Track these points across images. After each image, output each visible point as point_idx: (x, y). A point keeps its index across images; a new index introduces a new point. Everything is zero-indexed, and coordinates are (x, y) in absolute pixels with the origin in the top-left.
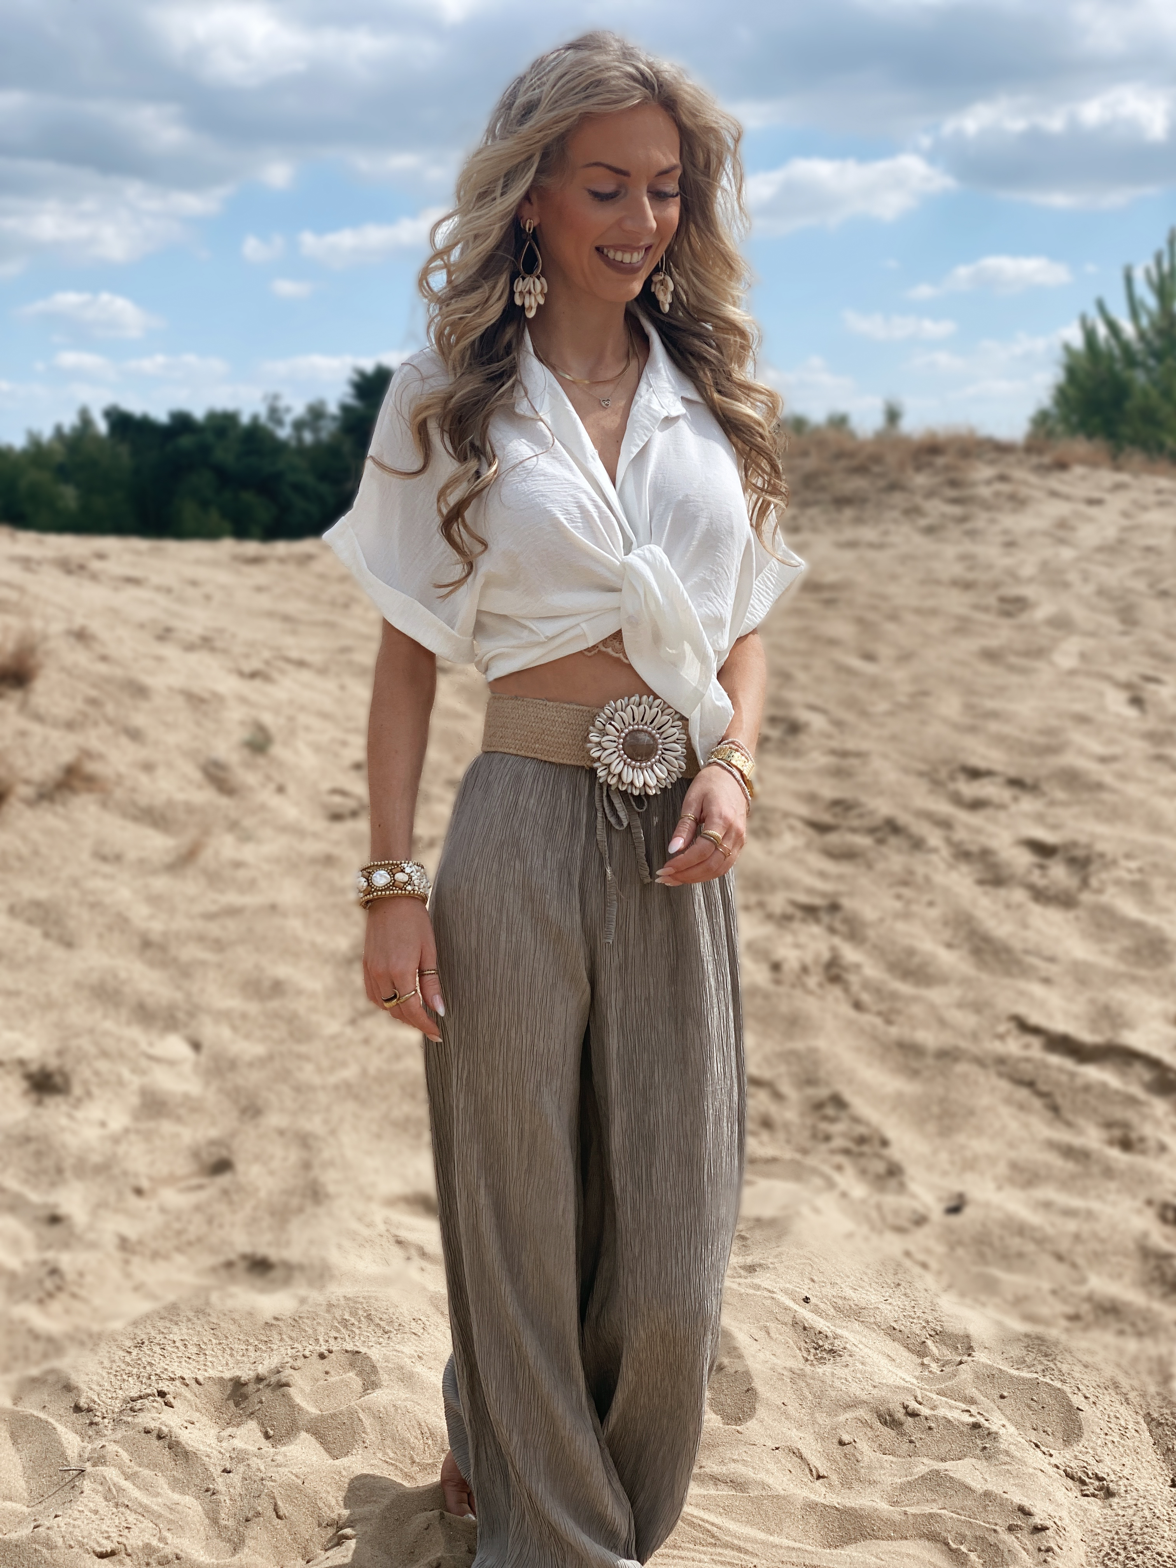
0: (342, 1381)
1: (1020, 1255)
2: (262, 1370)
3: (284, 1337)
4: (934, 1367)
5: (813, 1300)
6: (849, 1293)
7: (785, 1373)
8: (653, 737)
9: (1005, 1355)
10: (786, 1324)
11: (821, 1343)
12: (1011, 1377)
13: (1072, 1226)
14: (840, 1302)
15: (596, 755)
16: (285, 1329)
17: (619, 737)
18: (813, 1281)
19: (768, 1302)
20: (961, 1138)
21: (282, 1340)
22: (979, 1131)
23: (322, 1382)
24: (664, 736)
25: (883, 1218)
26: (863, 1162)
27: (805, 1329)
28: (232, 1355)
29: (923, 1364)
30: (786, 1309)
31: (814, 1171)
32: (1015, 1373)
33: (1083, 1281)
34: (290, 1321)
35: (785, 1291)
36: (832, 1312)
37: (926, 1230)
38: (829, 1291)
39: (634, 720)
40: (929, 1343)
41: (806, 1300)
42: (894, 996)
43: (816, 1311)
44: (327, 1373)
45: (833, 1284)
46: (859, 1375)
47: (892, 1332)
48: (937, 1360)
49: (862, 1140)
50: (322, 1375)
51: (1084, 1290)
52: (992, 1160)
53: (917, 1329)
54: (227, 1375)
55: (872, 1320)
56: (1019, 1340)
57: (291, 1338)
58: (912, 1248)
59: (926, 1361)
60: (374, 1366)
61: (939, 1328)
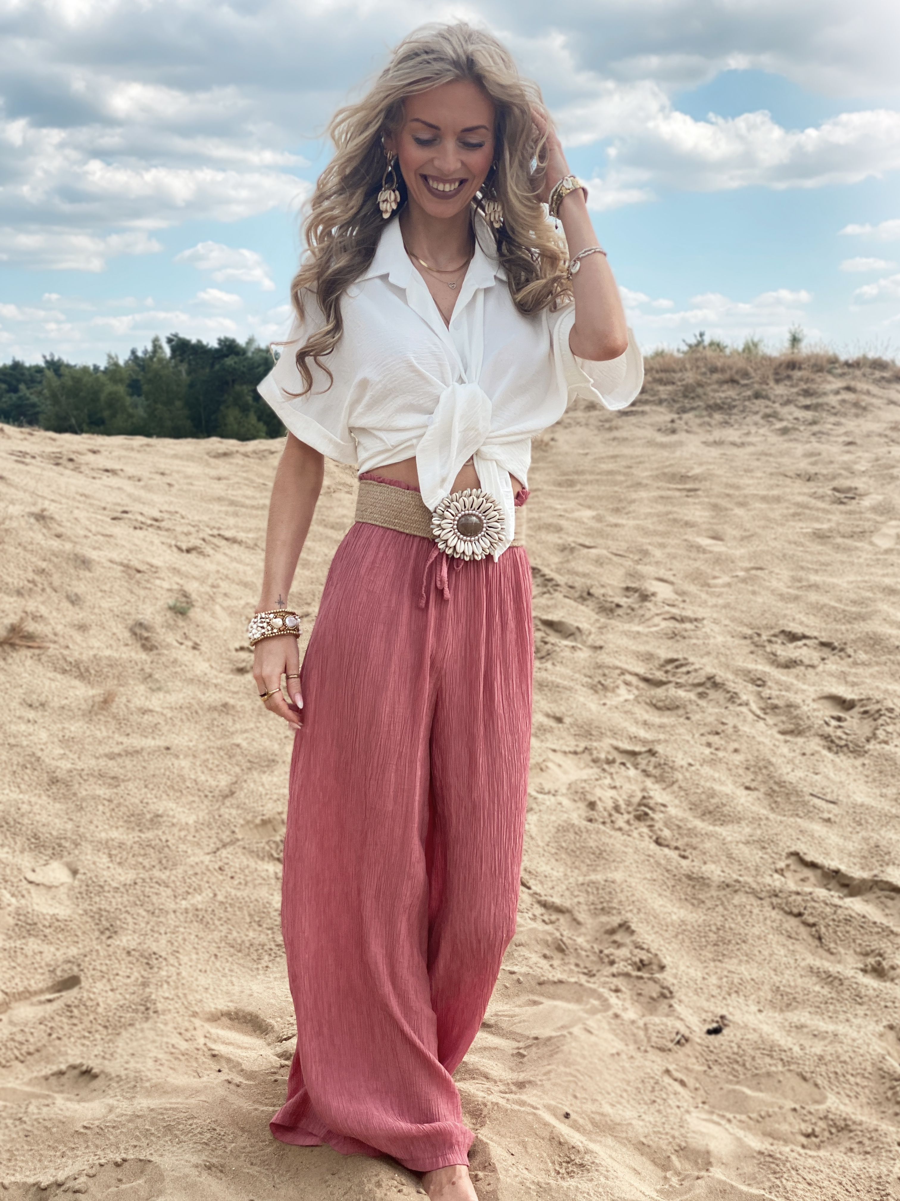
0: (132, 1188)
2: (61, 1176)
3: (89, 1144)
4: (674, 1181)
5: (573, 1116)
6: (607, 1109)
7: (533, 1187)
8: (480, 518)
9: (740, 1171)
10: (543, 1139)
11: (573, 1157)
14: (597, 1118)
15: (437, 533)
17: (454, 520)
18: (575, 1097)
19: (530, 1118)
23: (113, 1189)
24: (488, 517)
25: (649, 1039)
26: (640, 984)
27: (560, 1143)
29: (665, 1178)
30: (546, 1124)
31: (593, 993)
32: (745, 1189)
33: (824, 1099)
35: (548, 1107)
36: (589, 1127)
37: (687, 1049)
38: (589, 1107)
39: (465, 507)
40: (674, 1158)
41: (567, 1116)
43: (574, 1126)
44: (120, 1180)
45: (594, 1101)
46: (601, 1190)
47: (641, 1147)
48: (678, 1174)
49: (642, 965)
50: (114, 1182)
52: (757, 984)
53: (663, 1144)
54: (31, 1180)
55: (624, 1135)
56: (754, 1157)
58: (672, 1067)
59: (669, 1174)
60: (161, 1175)
61: (683, 1144)
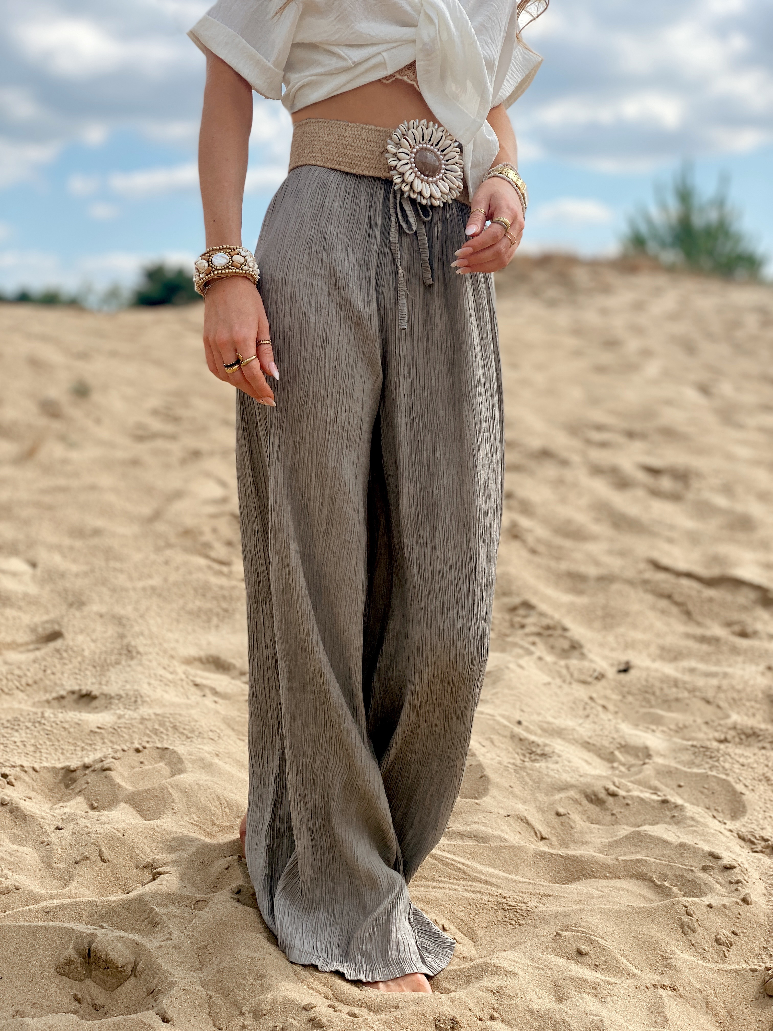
0: (154, 768)
1: (677, 700)
2: (87, 761)
3: (106, 741)
4: (623, 769)
5: (524, 723)
6: (550, 719)
7: (510, 766)
8: (437, 156)
9: (678, 760)
10: (505, 737)
11: (534, 749)
12: (686, 772)
13: (714, 682)
14: (545, 726)
15: (394, 163)
16: (106, 735)
17: (412, 152)
18: (522, 711)
19: (491, 722)
20: (621, 630)
21: (104, 743)
22: (634, 626)
23: (137, 769)
24: (446, 158)
25: (572, 675)
26: (551, 640)
27: (521, 740)
28: (62, 753)
29: (613, 768)
30: (505, 726)
31: (515, 645)
32: (689, 770)
33: (728, 716)
34: (111, 730)
35: (503, 716)
36: (539, 731)
37: (603, 682)
38: (535, 717)
39: (423, 140)
40: (617, 753)
41: (519, 723)
42: (560, 548)
43: (527, 729)
44: (142, 763)
45: (539, 714)
46: (567, 768)
48: (623, 765)
49: (548, 628)
50: (138, 764)
51: (730, 722)
52: (647, 645)
53: (606, 743)
54: (59, 766)
56: (687, 749)
57: (112, 742)
58: (594, 695)
59: (615, 765)
60: (180, 758)
61: (623, 743)
